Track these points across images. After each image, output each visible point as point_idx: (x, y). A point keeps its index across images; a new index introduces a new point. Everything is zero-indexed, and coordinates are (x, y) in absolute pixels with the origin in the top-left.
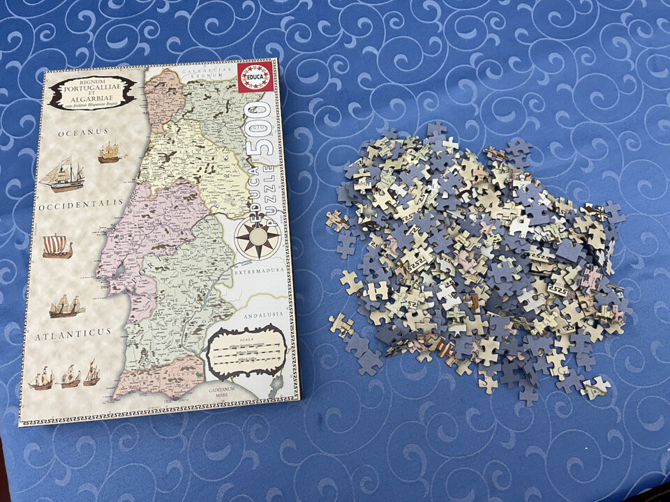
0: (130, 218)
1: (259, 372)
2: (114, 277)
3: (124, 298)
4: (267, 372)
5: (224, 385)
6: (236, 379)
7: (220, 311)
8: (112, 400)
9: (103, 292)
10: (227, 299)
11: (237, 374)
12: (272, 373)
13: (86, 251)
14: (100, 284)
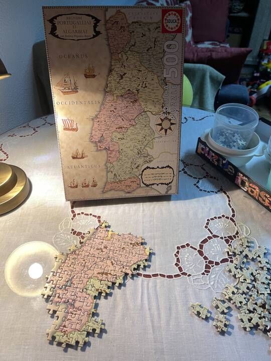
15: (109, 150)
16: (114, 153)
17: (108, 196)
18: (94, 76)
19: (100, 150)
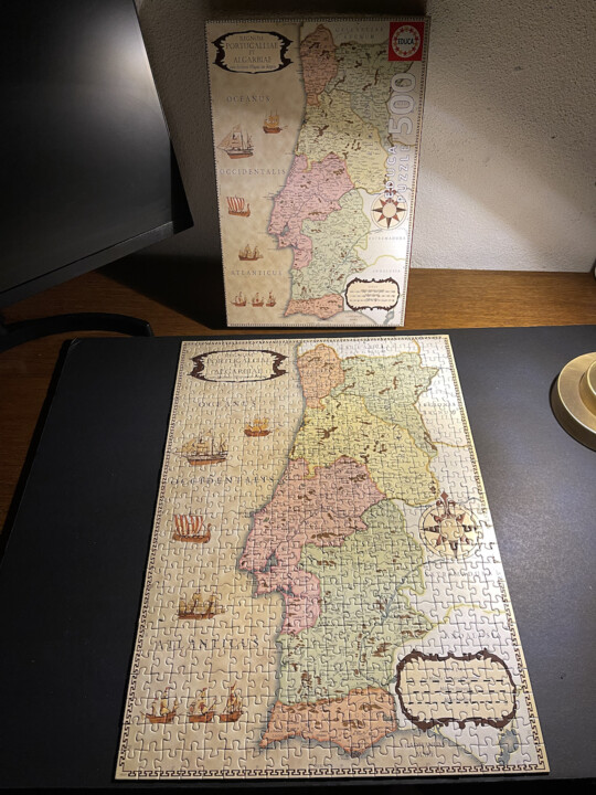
15: (296, 248)
16: (304, 253)
17: (292, 322)
18: (278, 130)
19: (283, 248)
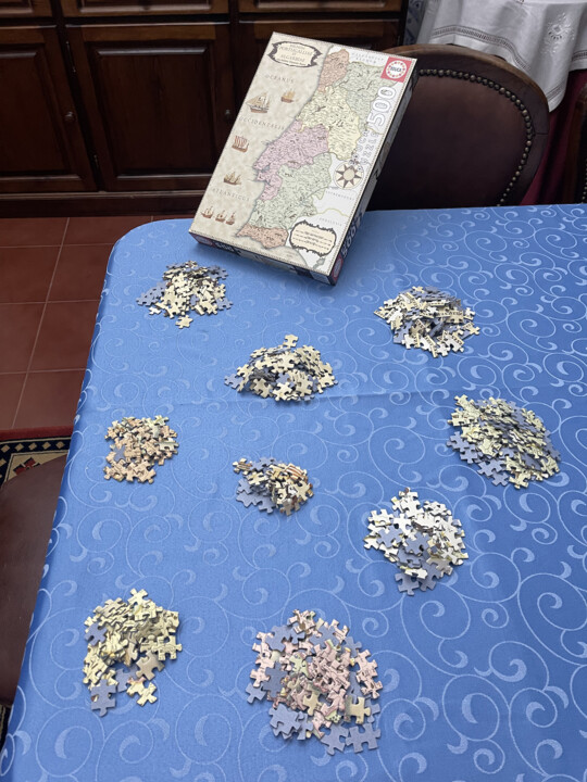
0: (283, 140)
1: (314, 252)
2: (263, 171)
3: (262, 184)
4: (318, 254)
5: (293, 251)
6: (301, 251)
7: (308, 210)
8: (236, 236)
9: (253, 177)
10: (315, 205)
11: (302, 248)
12: (321, 255)
13: (255, 150)
14: (254, 172)
